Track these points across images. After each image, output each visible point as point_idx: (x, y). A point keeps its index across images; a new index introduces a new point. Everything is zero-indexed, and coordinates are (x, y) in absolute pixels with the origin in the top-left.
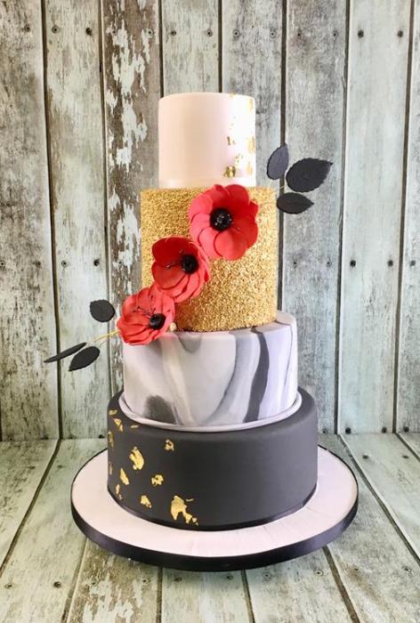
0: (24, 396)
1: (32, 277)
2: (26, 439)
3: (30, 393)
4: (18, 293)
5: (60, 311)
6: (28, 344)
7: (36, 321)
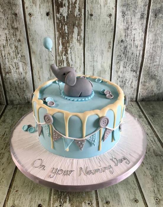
0: (16, 84)
1: (13, 22)
2: (19, 104)
3: (19, 82)
4: (6, 31)
5: (30, 42)
6: (15, 59)
7: (18, 47)
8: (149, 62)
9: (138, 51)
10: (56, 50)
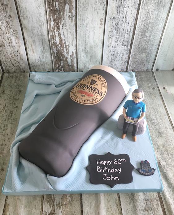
0: (10, 56)
2: (15, 72)
3: (13, 55)
5: (21, 18)
6: (7, 34)
7: (9, 22)
8: (140, 37)
9: (129, 27)
10: (48, 26)
